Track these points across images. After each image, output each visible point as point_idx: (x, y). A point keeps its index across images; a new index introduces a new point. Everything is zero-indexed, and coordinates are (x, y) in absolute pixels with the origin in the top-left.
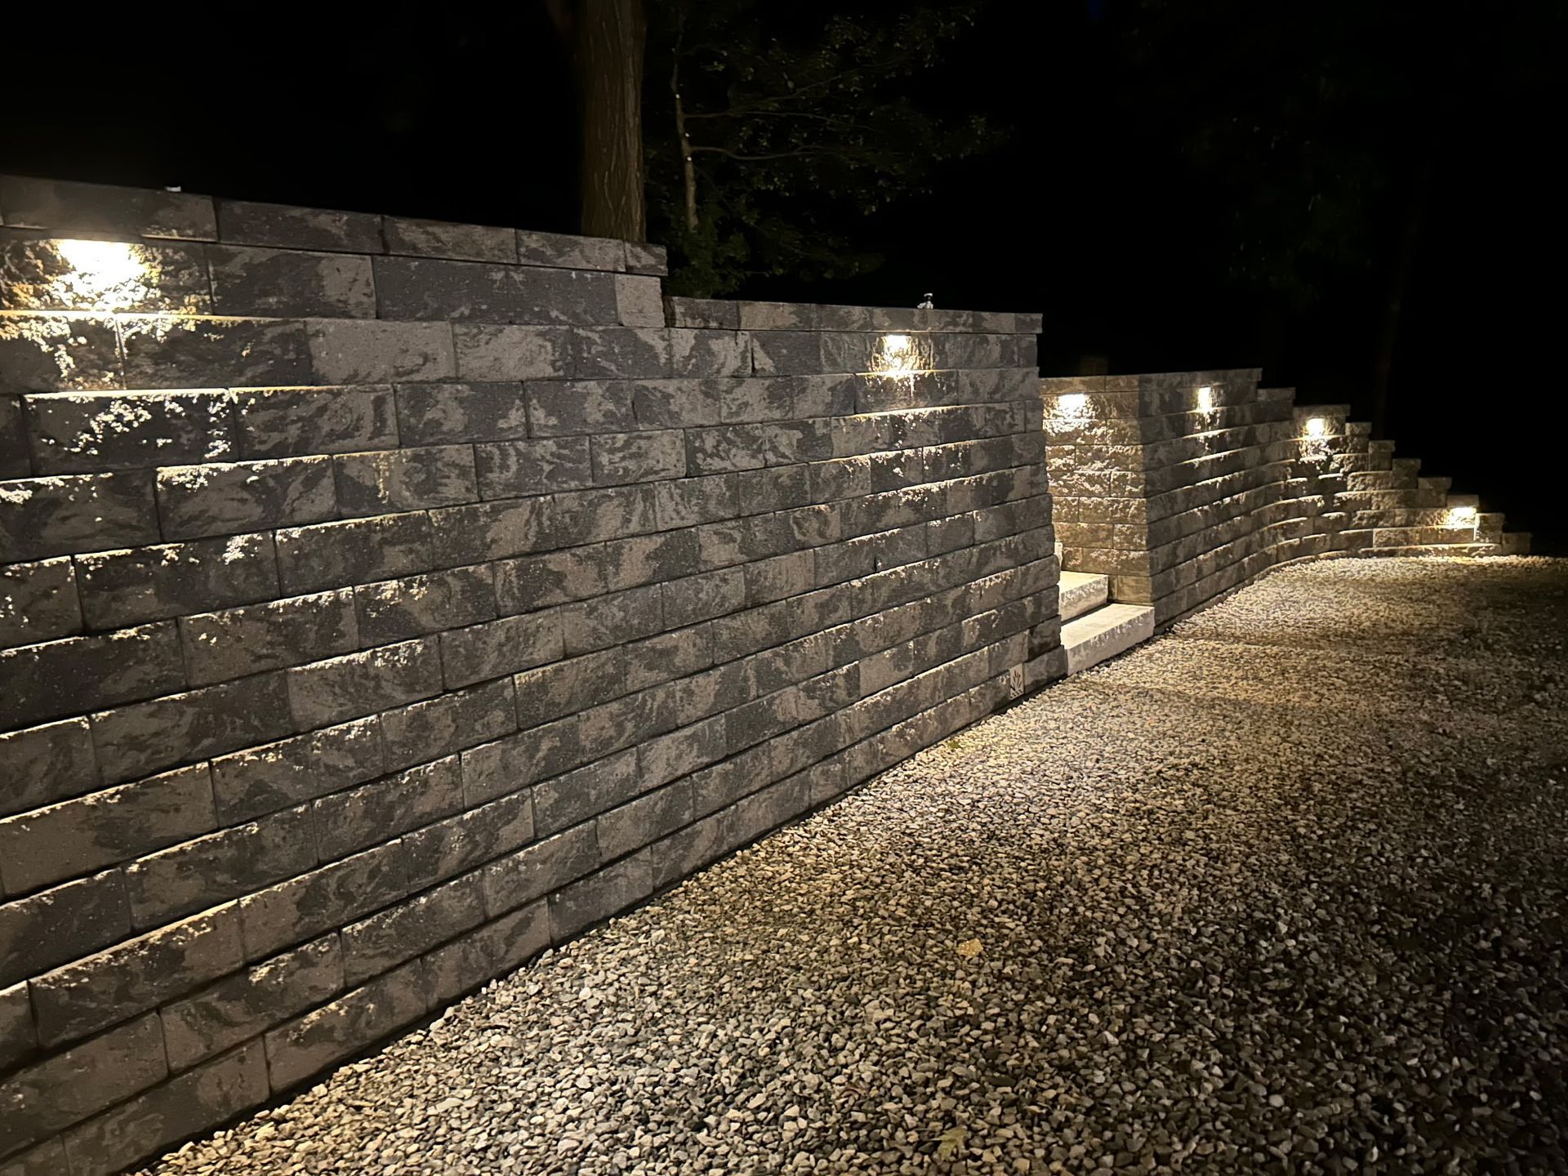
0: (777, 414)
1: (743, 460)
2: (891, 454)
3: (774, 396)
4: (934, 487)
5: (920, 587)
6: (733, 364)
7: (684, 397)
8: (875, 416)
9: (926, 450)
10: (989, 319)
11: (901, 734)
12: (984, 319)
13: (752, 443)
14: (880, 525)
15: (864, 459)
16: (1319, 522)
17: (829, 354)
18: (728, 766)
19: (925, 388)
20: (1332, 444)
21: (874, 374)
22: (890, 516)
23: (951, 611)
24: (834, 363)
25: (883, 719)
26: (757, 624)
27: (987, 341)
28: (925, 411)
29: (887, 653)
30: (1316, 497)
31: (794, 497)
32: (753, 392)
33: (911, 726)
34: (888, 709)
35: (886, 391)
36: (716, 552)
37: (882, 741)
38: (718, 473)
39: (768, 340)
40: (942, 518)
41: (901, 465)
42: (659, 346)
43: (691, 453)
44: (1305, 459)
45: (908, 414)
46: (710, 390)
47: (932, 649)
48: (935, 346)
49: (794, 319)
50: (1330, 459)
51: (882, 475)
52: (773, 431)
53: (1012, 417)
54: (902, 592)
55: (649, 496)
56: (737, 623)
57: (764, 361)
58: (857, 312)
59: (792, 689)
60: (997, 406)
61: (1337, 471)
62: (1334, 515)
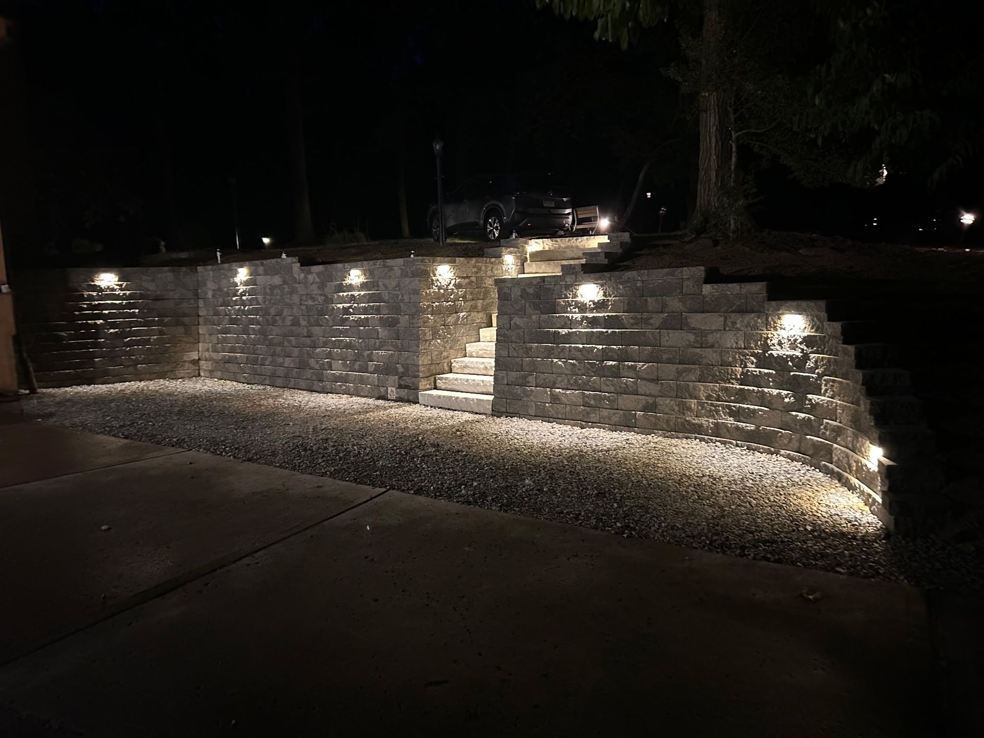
0: (320, 292)
1: (310, 303)
2: (349, 305)
3: (319, 288)
4: (363, 317)
5: (355, 346)
6: (312, 281)
7: (300, 289)
8: (345, 294)
9: (362, 305)
10: (390, 262)
11: (340, 386)
12: (387, 262)
13: (313, 299)
14: (344, 325)
15: (340, 306)
16: (786, 418)
17: (335, 277)
18: (298, 370)
19: (363, 286)
20: (808, 341)
21: (346, 282)
22: (347, 323)
23: (366, 358)
24: (336, 279)
25: (336, 379)
26: (308, 341)
27: (393, 270)
28: (362, 293)
29: (340, 362)
30: (784, 392)
31: (321, 313)
32: (314, 287)
33: (344, 386)
34: (338, 377)
35: (350, 287)
36: (303, 323)
37: (335, 385)
38: (304, 305)
39: (318, 274)
40: (365, 327)
41: (352, 309)
42: (297, 277)
43: (301, 300)
44: (776, 352)
45: (356, 293)
46: (306, 287)
47: (357, 367)
48: (369, 273)
49: (323, 269)
50: (806, 357)
51: (346, 311)
52: (318, 296)
53: (403, 296)
54: (349, 346)
55: (292, 308)
56: (303, 339)
57: (317, 280)
58: (340, 265)
59: (313, 360)
60: (396, 293)
61: (812, 370)
62: (802, 415)
